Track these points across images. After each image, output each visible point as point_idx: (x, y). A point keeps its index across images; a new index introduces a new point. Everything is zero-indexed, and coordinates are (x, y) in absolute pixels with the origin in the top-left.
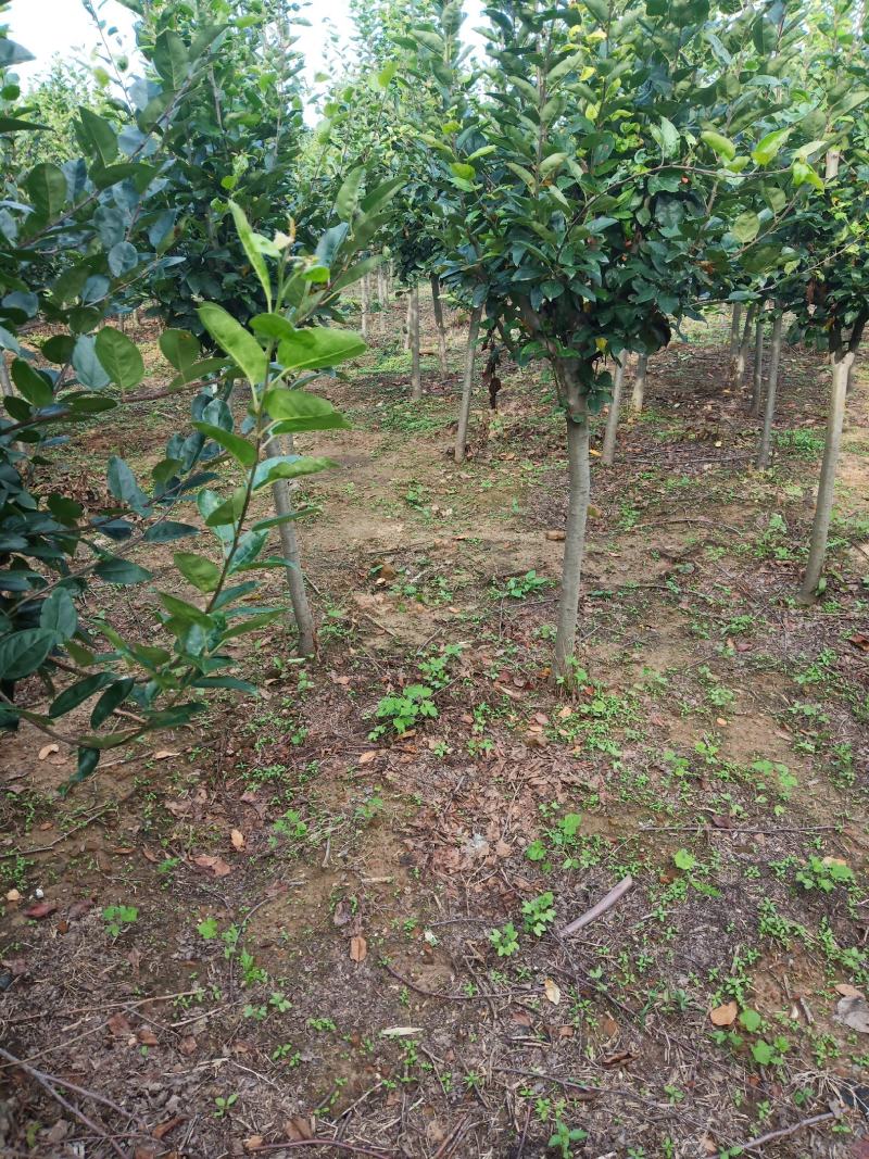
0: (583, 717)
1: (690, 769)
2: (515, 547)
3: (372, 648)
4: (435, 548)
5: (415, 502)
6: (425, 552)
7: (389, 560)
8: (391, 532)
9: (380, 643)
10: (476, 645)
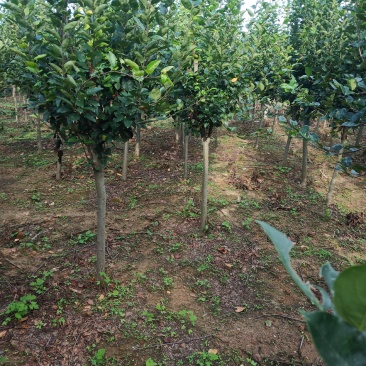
0: (109, 299)
1: (155, 318)
2: (82, 219)
3: (9, 276)
4: (45, 222)
5: (36, 200)
6: (40, 225)
7: (21, 230)
8: (23, 215)
9: (13, 273)
10: (61, 269)
